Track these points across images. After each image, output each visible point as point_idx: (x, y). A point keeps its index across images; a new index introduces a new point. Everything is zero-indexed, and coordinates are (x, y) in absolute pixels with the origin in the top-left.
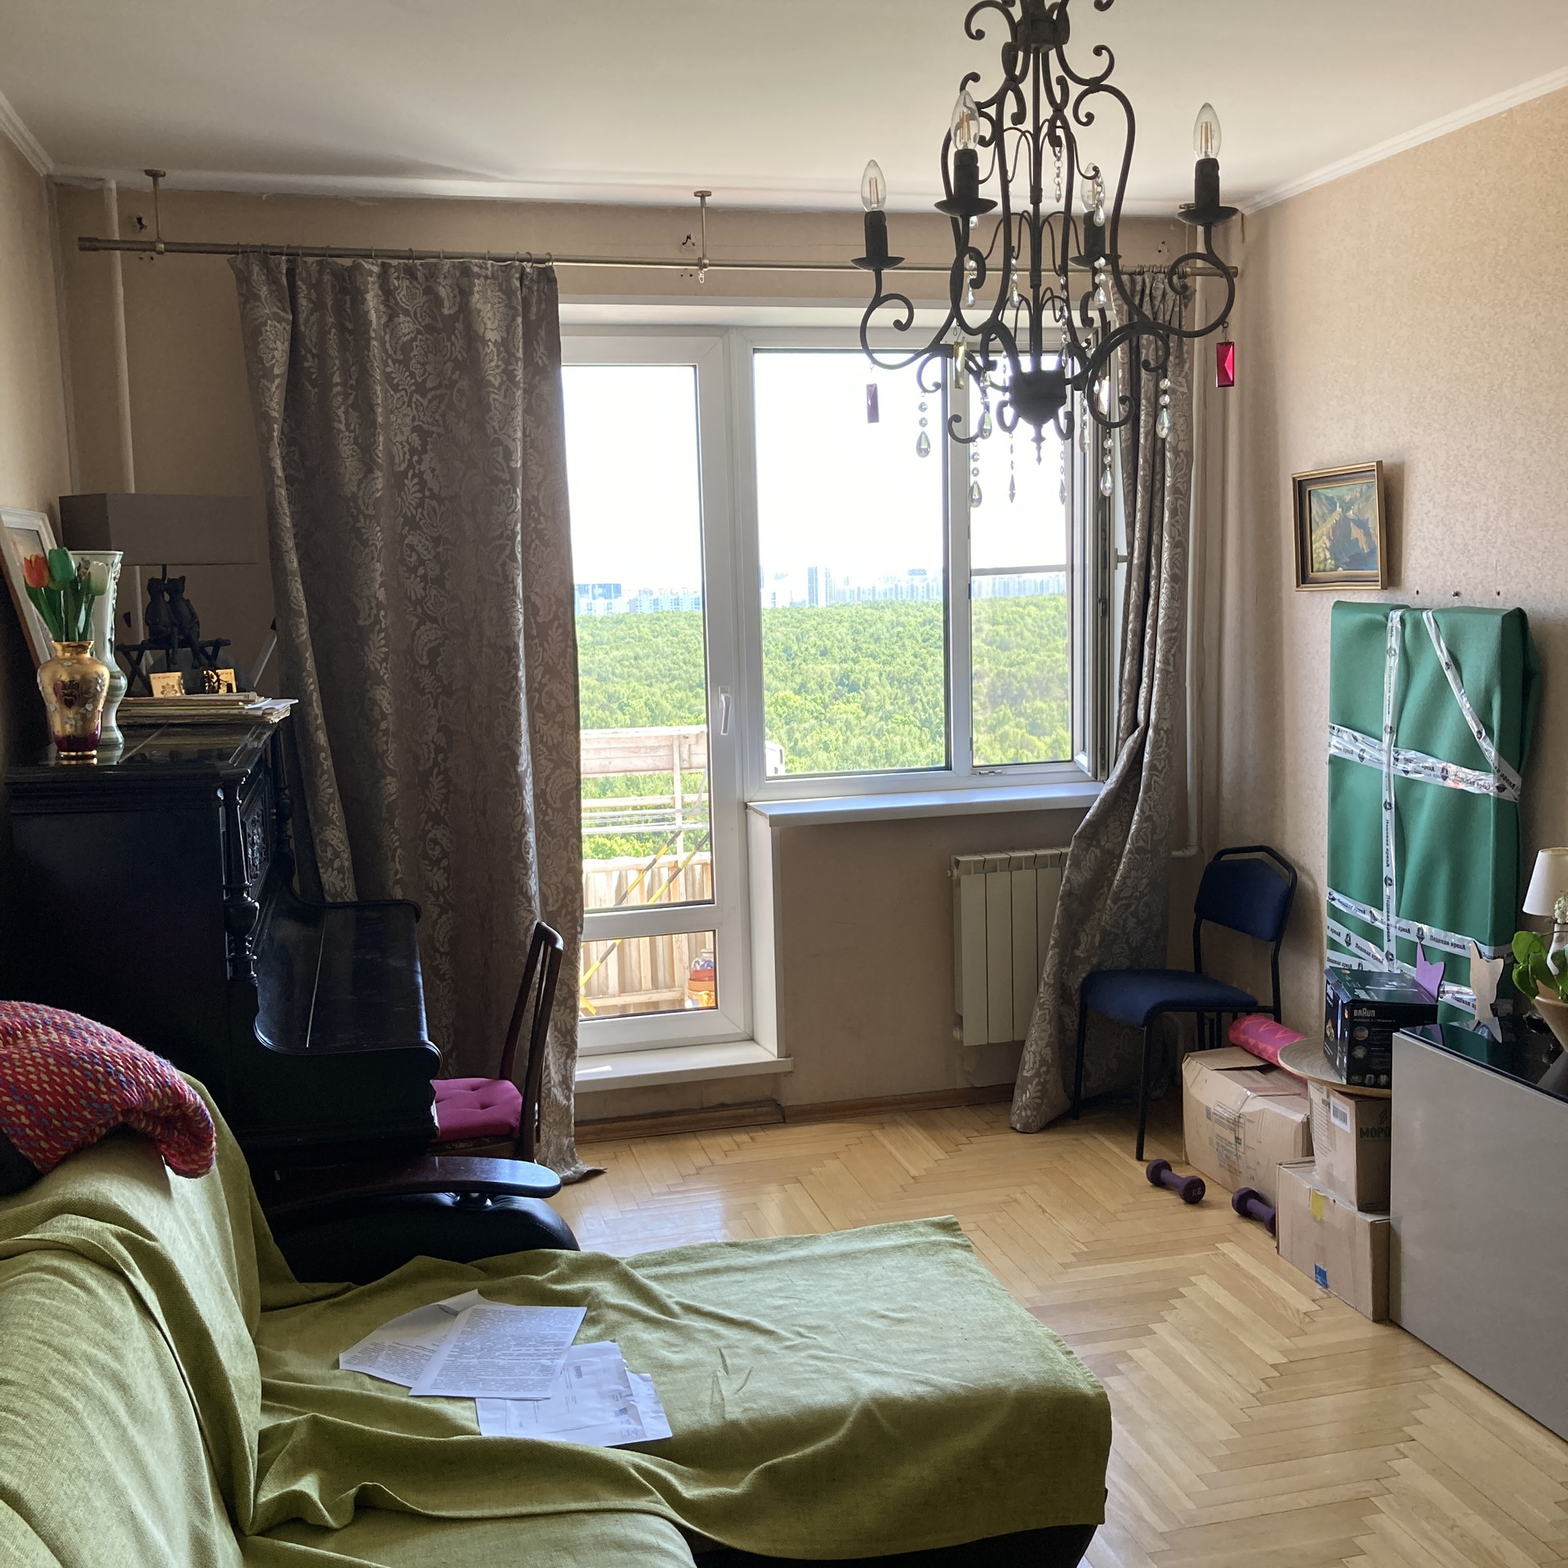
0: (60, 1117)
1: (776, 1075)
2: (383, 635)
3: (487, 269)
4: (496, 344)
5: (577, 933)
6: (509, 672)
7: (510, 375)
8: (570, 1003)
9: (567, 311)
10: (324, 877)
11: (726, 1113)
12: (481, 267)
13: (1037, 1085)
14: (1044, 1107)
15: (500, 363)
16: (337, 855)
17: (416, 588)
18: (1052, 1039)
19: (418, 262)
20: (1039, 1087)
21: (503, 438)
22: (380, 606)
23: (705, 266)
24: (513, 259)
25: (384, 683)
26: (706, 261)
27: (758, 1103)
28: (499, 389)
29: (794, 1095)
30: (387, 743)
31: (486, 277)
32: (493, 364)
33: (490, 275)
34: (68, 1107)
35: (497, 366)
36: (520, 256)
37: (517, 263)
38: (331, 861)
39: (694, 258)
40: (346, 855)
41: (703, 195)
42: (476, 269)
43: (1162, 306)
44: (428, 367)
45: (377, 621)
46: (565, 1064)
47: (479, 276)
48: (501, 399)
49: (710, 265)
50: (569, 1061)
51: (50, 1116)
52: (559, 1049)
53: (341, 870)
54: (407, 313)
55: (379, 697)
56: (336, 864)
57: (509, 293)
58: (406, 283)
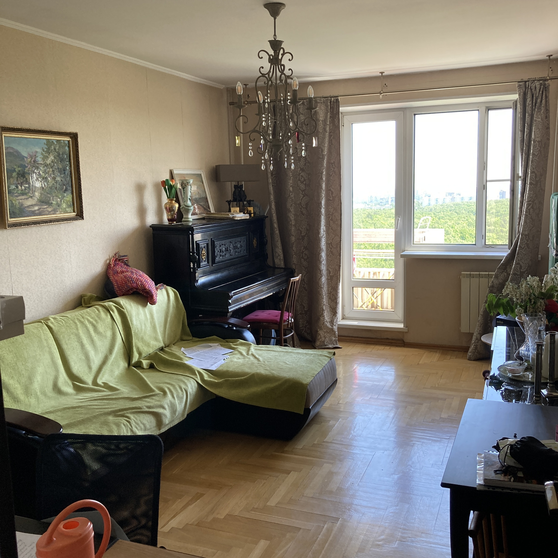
0: (121, 287)
1: (403, 332)
2: (291, 199)
3: (321, 101)
4: (322, 121)
5: (338, 282)
6: (318, 210)
7: (325, 129)
8: (335, 301)
9: (341, 109)
10: (275, 261)
11: (387, 341)
12: (320, 100)
13: (474, 346)
14: (476, 353)
15: (323, 126)
16: (279, 255)
17: (302, 186)
18: (480, 332)
19: (305, 100)
20: (475, 347)
21: (321, 146)
22: (290, 192)
23: (381, 93)
24: (328, 97)
25: (291, 212)
26: (382, 92)
27: (398, 340)
28: (322, 133)
29: (408, 339)
30: (291, 227)
31: (321, 103)
32: (321, 126)
33: (322, 102)
34: (123, 285)
35: (322, 127)
36: (331, 96)
37: (329, 98)
38: (278, 257)
39: (379, 91)
40: (282, 256)
41: (382, 73)
42: (318, 101)
43: (535, 92)
44: (308, 128)
45: (290, 196)
46: (332, 317)
47: (319, 103)
48: (322, 136)
49: (383, 93)
50: (334, 317)
51: (119, 287)
52: (331, 313)
53: (280, 259)
54: (302, 114)
55: (289, 215)
56: (279, 258)
57: (327, 106)
58: (302, 106)
